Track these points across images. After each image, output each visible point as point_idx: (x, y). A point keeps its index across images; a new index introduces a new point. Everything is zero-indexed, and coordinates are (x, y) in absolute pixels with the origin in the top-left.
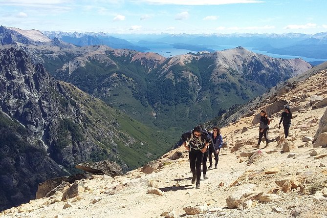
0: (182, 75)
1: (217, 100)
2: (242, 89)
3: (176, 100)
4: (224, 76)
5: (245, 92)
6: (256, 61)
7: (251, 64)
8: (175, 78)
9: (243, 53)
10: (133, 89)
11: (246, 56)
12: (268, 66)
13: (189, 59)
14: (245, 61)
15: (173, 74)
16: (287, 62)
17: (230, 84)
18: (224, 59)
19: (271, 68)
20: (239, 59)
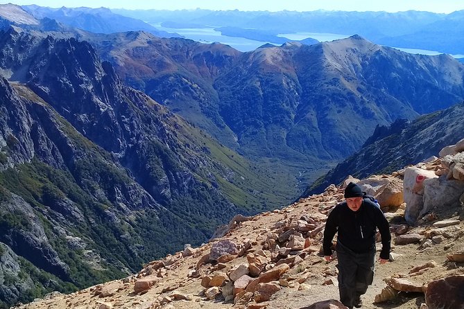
0: (272, 80)
1: (328, 117)
2: (363, 102)
3: (266, 118)
4: (335, 81)
5: (368, 106)
6: (382, 57)
7: (374, 61)
8: (261, 85)
9: (361, 46)
10: (201, 101)
11: (365, 50)
12: (400, 65)
13: (279, 54)
14: (364, 58)
15: (257, 79)
16: (428, 60)
17: (345, 93)
18: (333, 54)
19: (405, 69)
20: (355, 55)
